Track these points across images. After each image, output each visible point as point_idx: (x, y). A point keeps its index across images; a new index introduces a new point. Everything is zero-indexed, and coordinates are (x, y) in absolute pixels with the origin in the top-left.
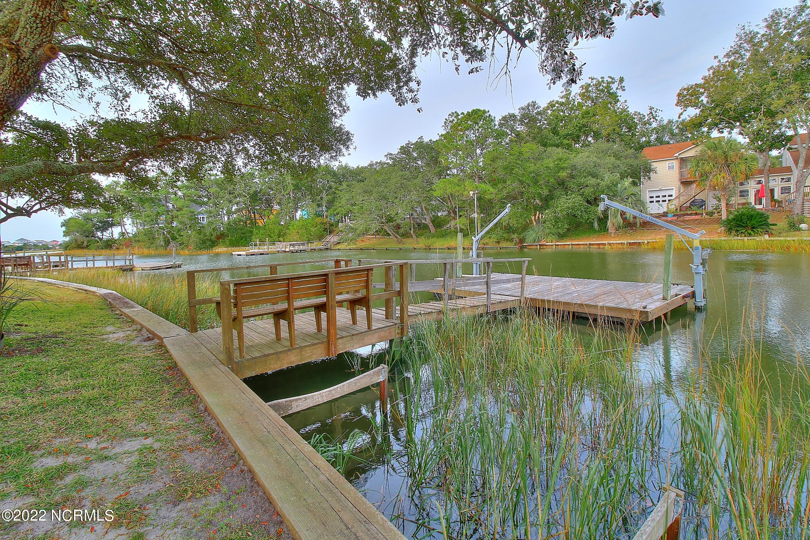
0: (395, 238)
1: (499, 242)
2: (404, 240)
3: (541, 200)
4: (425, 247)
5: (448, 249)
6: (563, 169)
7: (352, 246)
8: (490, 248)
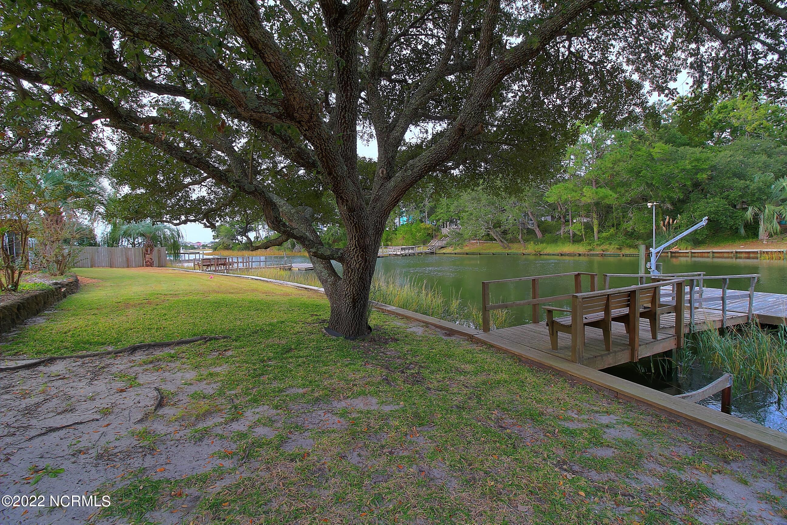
0: (500, 243)
1: (620, 249)
2: (510, 245)
3: (673, 204)
4: (534, 253)
5: (562, 255)
6: (703, 170)
7: (458, 250)
8: (610, 256)
